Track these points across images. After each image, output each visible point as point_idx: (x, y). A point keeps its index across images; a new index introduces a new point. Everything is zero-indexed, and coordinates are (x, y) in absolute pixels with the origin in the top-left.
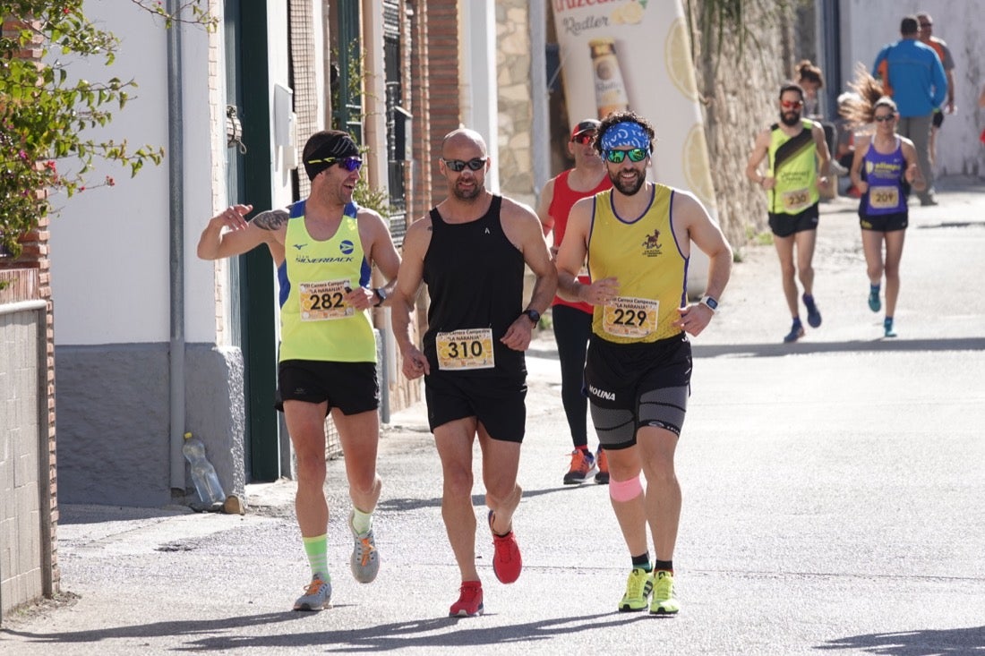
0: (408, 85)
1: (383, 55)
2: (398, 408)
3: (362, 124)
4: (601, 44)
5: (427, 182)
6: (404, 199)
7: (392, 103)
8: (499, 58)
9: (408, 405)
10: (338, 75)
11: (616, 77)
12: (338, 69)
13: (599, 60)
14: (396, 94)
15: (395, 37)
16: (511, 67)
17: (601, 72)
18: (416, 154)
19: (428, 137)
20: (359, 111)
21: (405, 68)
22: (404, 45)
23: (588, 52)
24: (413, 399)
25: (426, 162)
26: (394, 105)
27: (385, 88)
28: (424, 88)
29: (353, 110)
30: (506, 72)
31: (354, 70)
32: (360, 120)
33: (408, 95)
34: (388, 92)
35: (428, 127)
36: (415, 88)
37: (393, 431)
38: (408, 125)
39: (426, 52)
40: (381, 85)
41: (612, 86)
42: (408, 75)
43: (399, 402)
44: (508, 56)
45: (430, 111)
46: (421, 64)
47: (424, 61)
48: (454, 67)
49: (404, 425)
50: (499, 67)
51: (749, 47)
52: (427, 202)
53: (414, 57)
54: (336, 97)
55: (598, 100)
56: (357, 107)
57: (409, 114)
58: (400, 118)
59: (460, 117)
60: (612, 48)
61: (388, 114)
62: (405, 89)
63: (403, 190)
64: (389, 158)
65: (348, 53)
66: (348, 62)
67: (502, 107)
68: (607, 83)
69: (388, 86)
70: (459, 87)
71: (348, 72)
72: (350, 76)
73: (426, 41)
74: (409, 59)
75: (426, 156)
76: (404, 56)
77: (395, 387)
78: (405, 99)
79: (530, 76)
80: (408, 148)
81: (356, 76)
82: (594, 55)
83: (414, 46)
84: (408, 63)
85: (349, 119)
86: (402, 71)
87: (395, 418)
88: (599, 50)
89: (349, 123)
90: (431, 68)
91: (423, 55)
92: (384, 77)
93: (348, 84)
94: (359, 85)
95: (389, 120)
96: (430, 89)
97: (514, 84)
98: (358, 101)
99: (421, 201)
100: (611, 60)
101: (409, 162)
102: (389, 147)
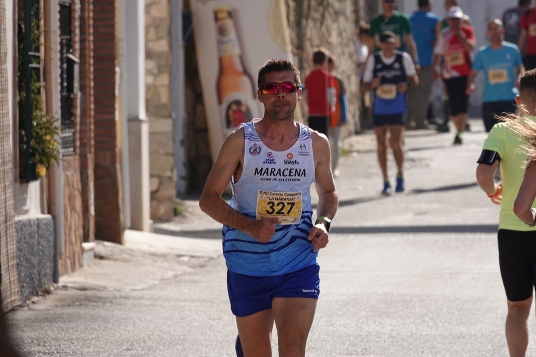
0: (77, 39)
1: (58, 16)
2: (66, 272)
3: (41, 66)
4: (221, 11)
5: (90, 109)
6: (73, 121)
7: (65, 51)
8: (146, 20)
9: (73, 269)
10: (24, 30)
11: (232, 35)
12: (23, 26)
13: (220, 23)
14: (67, 45)
15: (67, 4)
16: (157, 27)
17: (222, 31)
18: (82, 88)
19: (92, 76)
20: (38, 57)
21: (74, 26)
22: (74, 11)
23: (211, 16)
24: (77, 265)
25: (90, 95)
26: (66, 53)
27: (59, 40)
28: (89, 41)
29: (34, 57)
30: (152, 31)
31: (35, 27)
32: (39, 63)
33: (77, 46)
34: (61, 44)
35: (92, 69)
36: (82, 41)
37: (61, 289)
38: (76, 68)
39: (91, 15)
40: (56, 39)
41: (229, 41)
42: (77, 31)
43: (67, 268)
44: (154, 19)
45: (95, 58)
46: (87, 23)
47: (89, 22)
48: (112, 26)
49: (70, 285)
50: (147, 28)
51: (330, 14)
52: (90, 124)
53: (82, 19)
54: (22, 46)
55: (219, 51)
56: (37, 54)
57: (77, 60)
58: (71, 63)
59: (116, 62)
60: (230, 14)
61: (61, 59)
62: (75, 42)
63: (72, 114)
64: (62, 91)
65: (31, 16)
66: (31, 22)
67: (149, 55)
68: (226, 39)
69: (62, 40)
70: (116, 41)
71: (30, 29)
72: (33, 32)
73: (91, 7)
74: (79, 20)
75: (90, 91)
76: (74, 18)
77: (63, 257)
78: (74, 50)
79: (170, 33)
80: (76, 84)
81: (37, 32)
82: (217, 19)
83: (82, 10)
84: (77, 23)
85: (31, 63)
86: (72, 28)
87: (63, 280)
88: (221, 15)
89: (31, 65)
90: (95, 27)
91: (89, 17)
92: (58, 32)
93: (30, 36)
94: (38, 39)
95: (62, 63)
96: (94, 42)
97: (158, 39)
98: (38, 50)
99: (85, 123)
100: (229, 23)
101: (76, 95)
102: (62, 84)
